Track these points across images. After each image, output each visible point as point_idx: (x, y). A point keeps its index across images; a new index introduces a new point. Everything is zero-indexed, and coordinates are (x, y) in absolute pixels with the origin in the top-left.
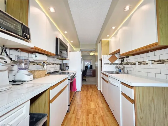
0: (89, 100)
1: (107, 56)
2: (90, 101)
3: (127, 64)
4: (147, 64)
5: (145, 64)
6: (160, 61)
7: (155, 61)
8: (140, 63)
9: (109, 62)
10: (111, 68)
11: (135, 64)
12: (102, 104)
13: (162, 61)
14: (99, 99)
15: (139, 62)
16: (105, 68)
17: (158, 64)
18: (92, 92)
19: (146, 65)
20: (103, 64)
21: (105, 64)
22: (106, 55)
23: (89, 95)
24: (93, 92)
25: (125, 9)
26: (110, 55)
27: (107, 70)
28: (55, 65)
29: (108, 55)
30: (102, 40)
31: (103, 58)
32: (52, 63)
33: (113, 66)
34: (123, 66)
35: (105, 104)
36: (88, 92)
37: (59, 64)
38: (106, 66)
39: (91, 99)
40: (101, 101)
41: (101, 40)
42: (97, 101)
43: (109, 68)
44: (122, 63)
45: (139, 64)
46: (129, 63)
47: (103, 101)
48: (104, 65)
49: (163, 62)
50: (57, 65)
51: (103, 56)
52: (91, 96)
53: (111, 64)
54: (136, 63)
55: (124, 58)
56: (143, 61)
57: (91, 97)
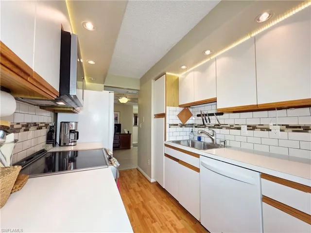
0: (143, 216)
1: (174, 108)
2: (149, 220)
3: (218, 128)
4: (270, 130)
5: (264, 131)
6: (300, 127)
7: (288, 127)
8: (252, 128)
9: (179, 122)
10: (182, 134)
11: (239, 129)
12: (179, 219)
13: (303, 127)
14: (166, 208)
15: (248, 126)
16: (171, 134)
17: (294, 131)
18: (141, 191)
19: (268, 132)
20: (168, 126)
21: (172, 125)
22: (174, 106)
23: (137, 203)
24: (142, 188)
25: (258, 20)
26: (180, 106)
27: (174, 139)
28: (32, 132)
29: (176, 106)
30: (167, 73)
31: (167, 114)
32: (23, 126)
33: (184, 128)
34: (213, 131)
35: (184, 217)
36: (131, 191)
37: (46, 125)
38: (173, 129)
39: (149, 213)
40: (172, 211)
41: (165, 74)
42: (164, 213)
43: (178, 134)
44: (204, 124)
45: (248, 129)
46: (224, 126)
47: (175, 209)
48: (170, 127)
49: (305, 129)
50: (40, 128)
51: (167, 107)
52: (142, 202)
53: (182, 126)
54: (242, 126)
55: (212, 115)
56: (259, 125)
57: (144, 206)
